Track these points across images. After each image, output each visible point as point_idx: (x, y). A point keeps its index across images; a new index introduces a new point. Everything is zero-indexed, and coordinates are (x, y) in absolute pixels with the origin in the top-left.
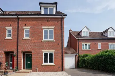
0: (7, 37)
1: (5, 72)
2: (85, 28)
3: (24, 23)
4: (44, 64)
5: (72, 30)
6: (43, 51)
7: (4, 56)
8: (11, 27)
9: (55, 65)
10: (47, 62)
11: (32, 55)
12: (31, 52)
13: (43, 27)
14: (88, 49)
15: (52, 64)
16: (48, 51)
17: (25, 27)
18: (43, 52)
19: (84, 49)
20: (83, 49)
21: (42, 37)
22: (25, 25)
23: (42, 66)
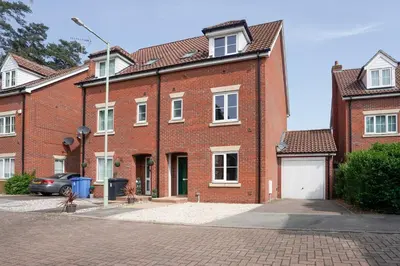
0: (138, 121)
1: (129, 199)
2: (379, 56)
3: (172, 84)
4: (215, 182)
5: (340, 67)
6: (213, 149)
7: (134, 164)
8: (145, 99)
9: (239, 185)
10: (222, 178)
11: (189, 162)
12: (186, 154)
13: (213, 90)
14: (388, 133)
15: (234, 183)
16: (224, 150)
17: (172, 95)
18: (211, 153)
19: (374, 133)
20: (367, 134)
21: (211, 114)
22: (174, 90)
23: (210, 187)
